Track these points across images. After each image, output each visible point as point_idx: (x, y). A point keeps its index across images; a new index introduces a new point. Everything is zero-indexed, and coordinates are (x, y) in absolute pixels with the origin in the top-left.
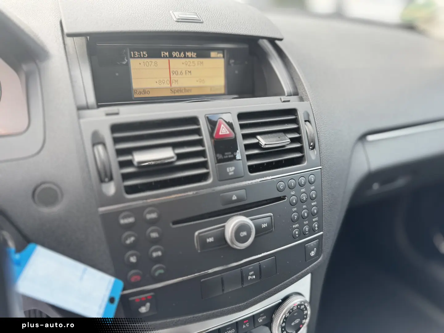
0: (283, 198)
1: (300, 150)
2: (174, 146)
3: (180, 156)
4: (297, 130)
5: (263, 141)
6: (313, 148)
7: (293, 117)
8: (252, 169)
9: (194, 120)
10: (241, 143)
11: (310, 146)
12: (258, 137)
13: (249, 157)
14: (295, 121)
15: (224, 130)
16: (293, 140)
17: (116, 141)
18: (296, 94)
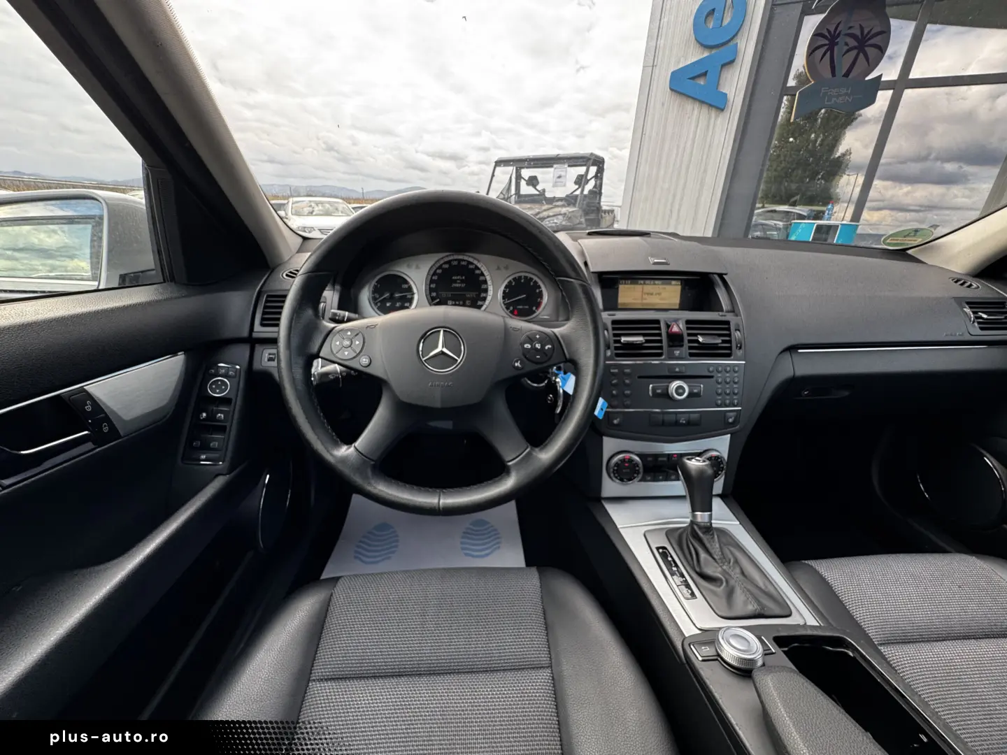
0: (712, 377)
1: (730, 348)
2: (644, 335)
3: (647, 341)
4: (729, 335)
5: (701, 339)
6: (740, 348)
7: (726, 326)
8: (691, 355)
9: (657, 322)
10: (686, 338)
11: (737, 346)
12: (699, 336)
13: (691, 348)
14: (729, 329)
15: (675, 329)
16: (724, 342)
17: (614, 329)
18: (733, 311)
